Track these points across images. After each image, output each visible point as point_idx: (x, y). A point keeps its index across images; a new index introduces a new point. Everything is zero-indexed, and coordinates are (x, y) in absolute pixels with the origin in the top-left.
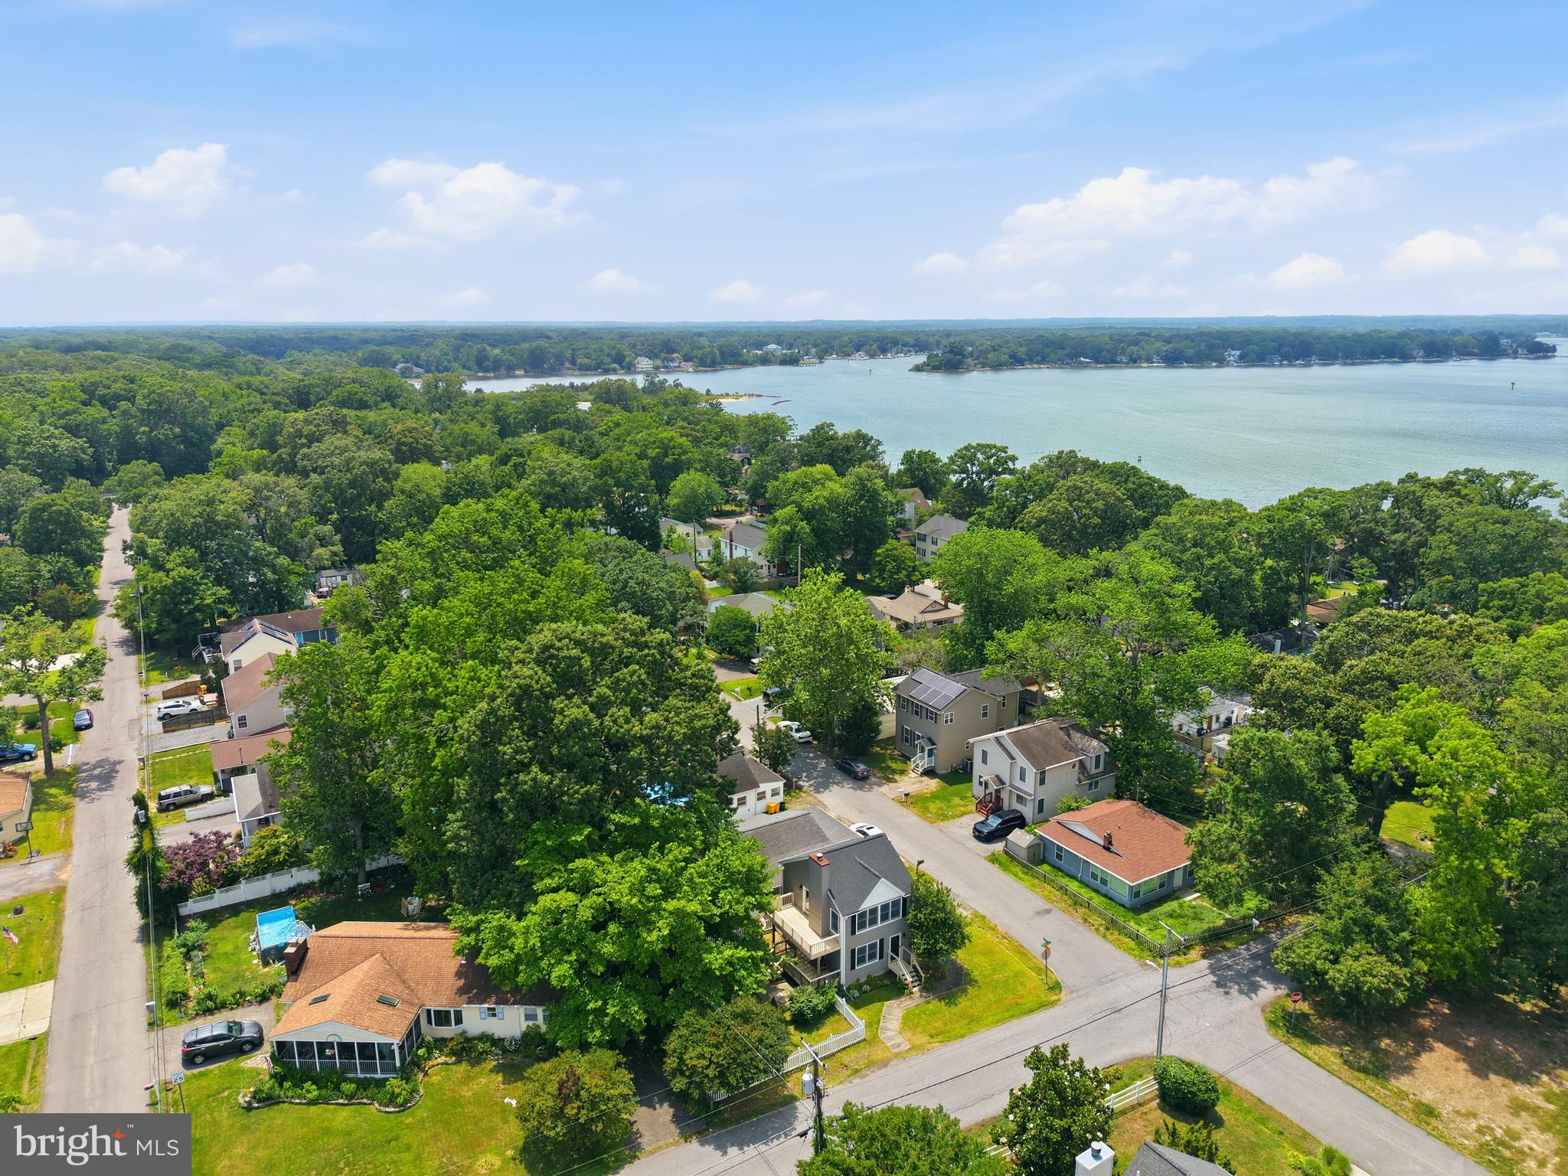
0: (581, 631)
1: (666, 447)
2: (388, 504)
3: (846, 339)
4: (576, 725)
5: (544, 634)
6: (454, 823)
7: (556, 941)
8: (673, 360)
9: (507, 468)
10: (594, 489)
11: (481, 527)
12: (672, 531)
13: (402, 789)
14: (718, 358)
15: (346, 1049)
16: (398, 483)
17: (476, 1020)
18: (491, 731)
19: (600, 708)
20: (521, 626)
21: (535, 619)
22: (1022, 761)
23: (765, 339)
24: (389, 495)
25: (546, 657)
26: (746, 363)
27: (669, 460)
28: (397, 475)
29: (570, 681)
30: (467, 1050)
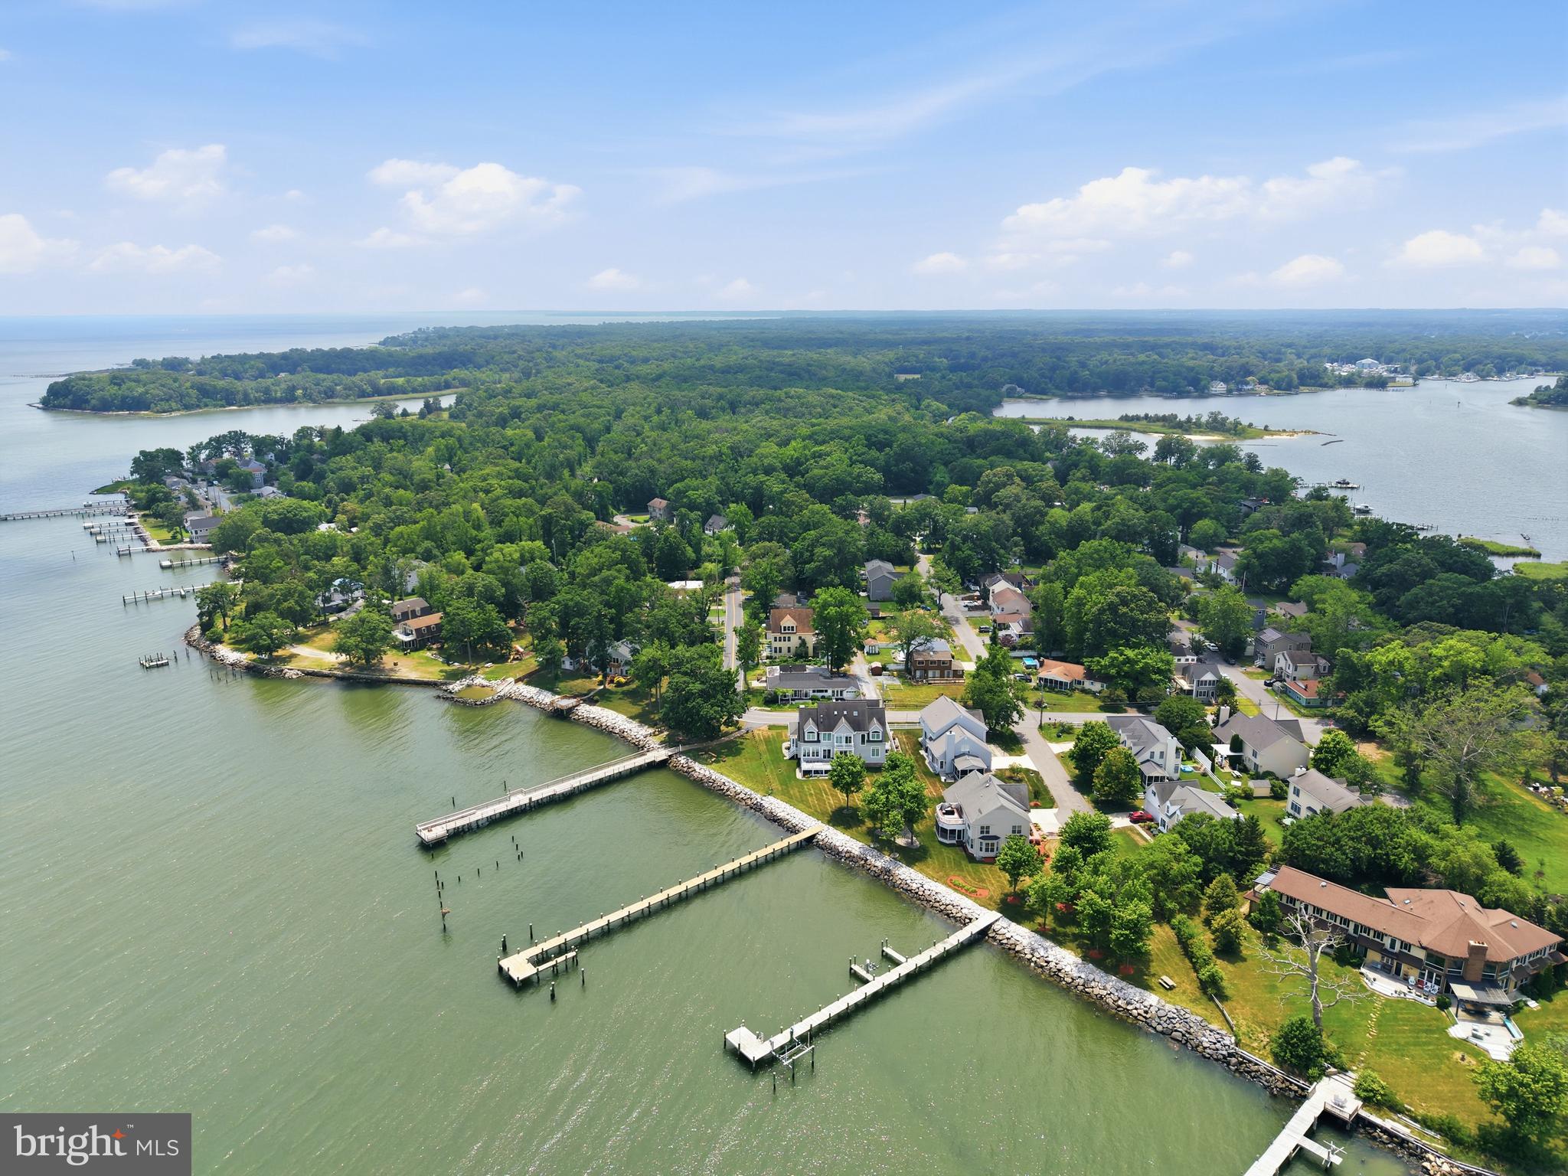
0: (1128, 590)
1: (1194, 503)
2: (1041, 528)
3: (1457, 356)
4: (1125, 614)
5: (1119, 588)
6: (1088, 634)
7: (1112, 665)
8: (1247, 384)
9: (1100, 513)
10: (1146, 529)
11: (1097, 551)
12: (1184, 554)
13: (1069, 629)
14: (1296, 381)
15: (1056, 682)
16: (1047, 518)
17: (1087, 685)
18: (1102, 611)
19: (1132, 610)
20: (1111, 586)
21: (1115, 585)
22: (1289, 662)
23: (1362, 353)
24: (1043, 523)
25: (1118, 595)
26: (1325, 386)
27: (1195, 510)
28: (1046, 514)
29: (1124, 602)
30: (1084, 691)
